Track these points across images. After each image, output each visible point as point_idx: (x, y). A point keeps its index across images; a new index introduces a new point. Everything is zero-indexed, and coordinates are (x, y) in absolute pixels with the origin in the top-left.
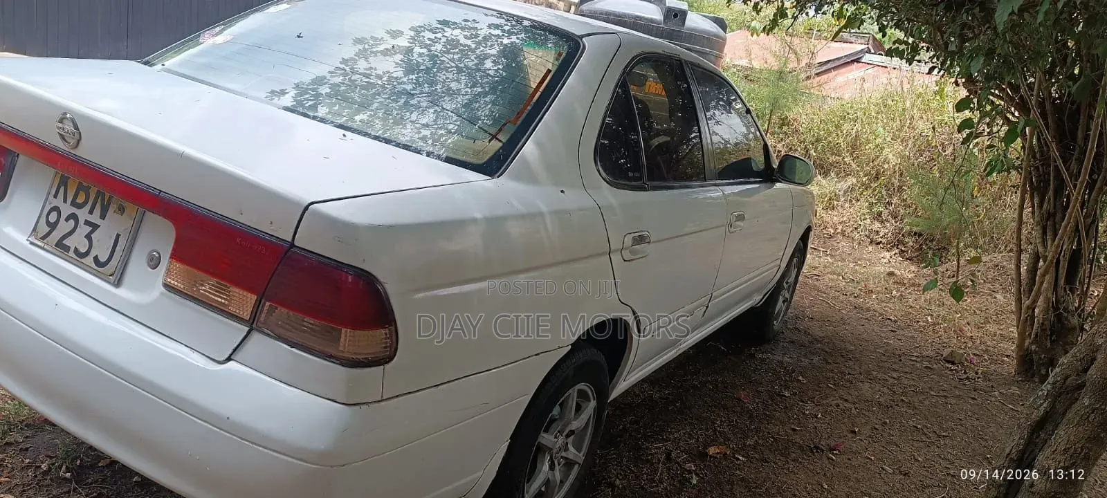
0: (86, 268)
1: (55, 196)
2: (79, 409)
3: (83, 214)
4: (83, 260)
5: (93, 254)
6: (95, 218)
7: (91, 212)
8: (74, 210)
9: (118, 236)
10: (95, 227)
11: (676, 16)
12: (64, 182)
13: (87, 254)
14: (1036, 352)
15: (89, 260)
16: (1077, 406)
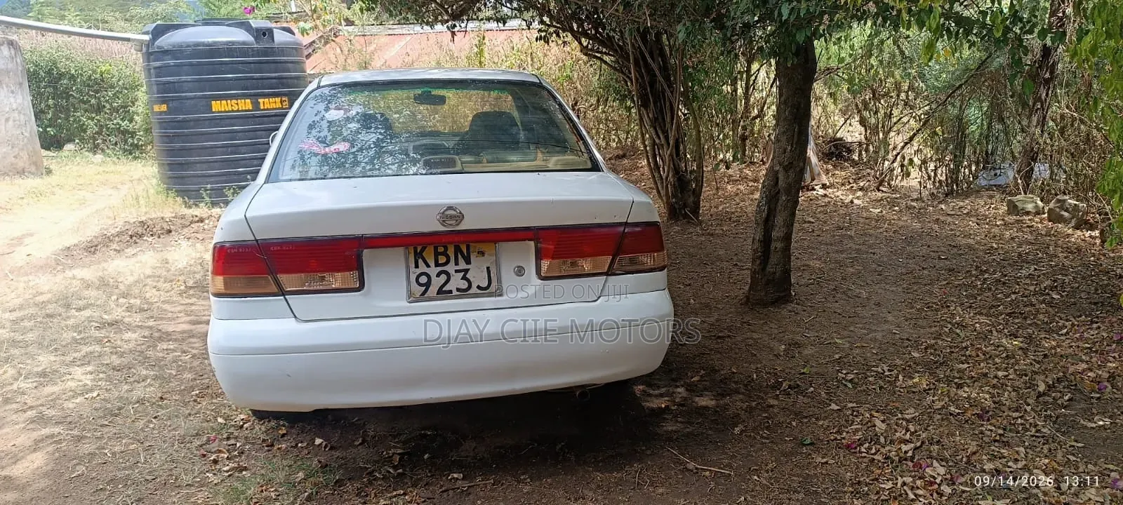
0: (472, 296)
1: (417, 266)
2: (513, 372)
3: (451, 268)
4: (470, 292)
5: (474, 286)
6: (463, 265)
7: (457, 264)
8: (439, 269)
9: (488, 268)
10: (466, 271)
11: (264, 34)
12: (419, 256)
13: (470, 287)
14: (676, 203)
15: (474, 290)
16: (780, 202)
